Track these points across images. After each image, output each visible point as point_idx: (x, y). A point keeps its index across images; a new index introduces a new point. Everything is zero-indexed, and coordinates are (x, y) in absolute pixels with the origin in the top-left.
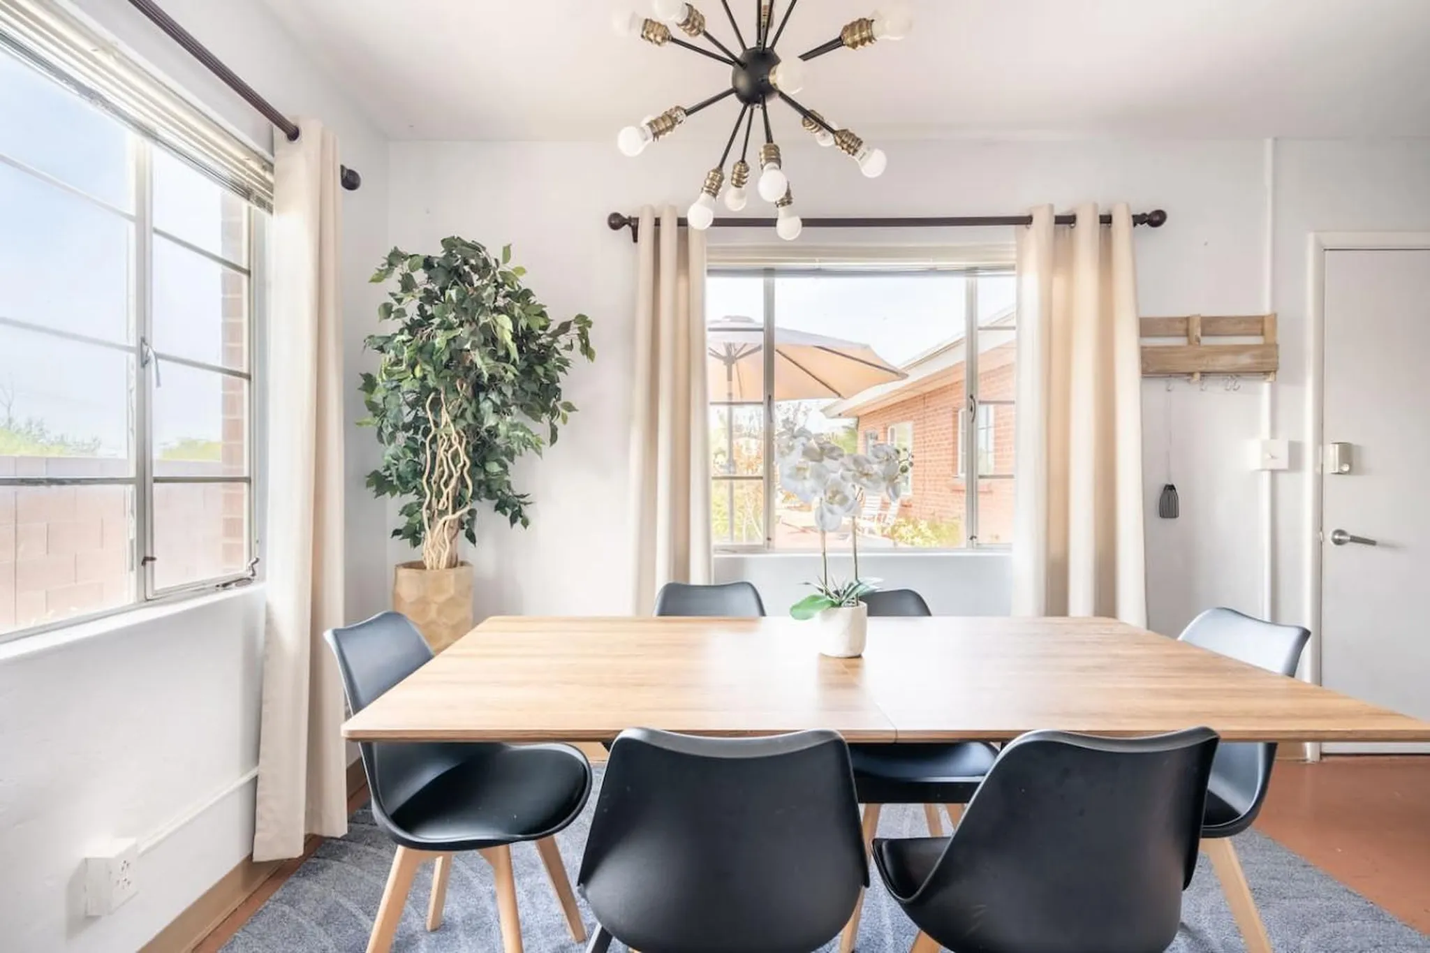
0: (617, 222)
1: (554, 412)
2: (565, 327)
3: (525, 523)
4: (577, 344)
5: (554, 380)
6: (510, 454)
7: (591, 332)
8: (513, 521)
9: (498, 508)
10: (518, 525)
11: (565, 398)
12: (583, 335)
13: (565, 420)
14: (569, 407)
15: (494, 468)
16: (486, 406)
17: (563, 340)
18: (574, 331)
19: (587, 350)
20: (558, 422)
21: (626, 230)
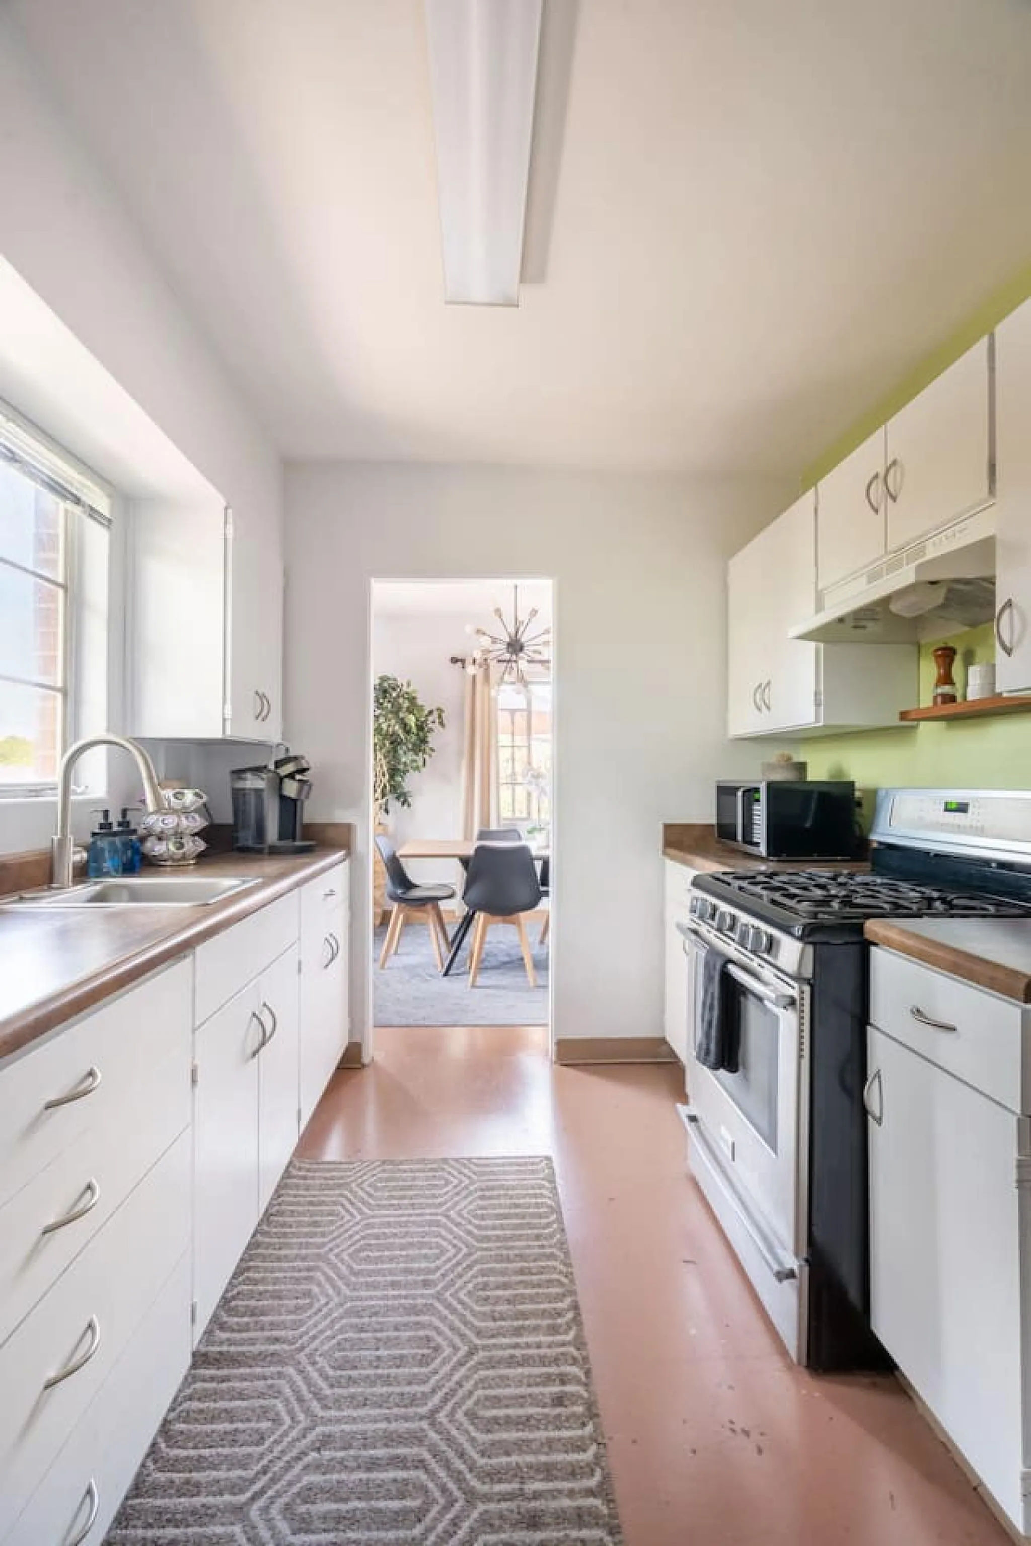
0: (454, 660)
1: (424, 752)
2: (431, 712)
3: (409, 805)
4: (437, 721)
5: (426, 737)
6: (405, 772)
7: (444, 715)
8: (403, 804)
9: (398, 798)
10: (406, 807)
11: (430, 745)
12: (440, 717)
13: (430, 756)
14: (432, 750)
15: (399, 779)
16: (401, 752)
17: (431, 719)
18: (436, 714)
19: (442, 724)
20: (426, 756)
21: (459, 664)
